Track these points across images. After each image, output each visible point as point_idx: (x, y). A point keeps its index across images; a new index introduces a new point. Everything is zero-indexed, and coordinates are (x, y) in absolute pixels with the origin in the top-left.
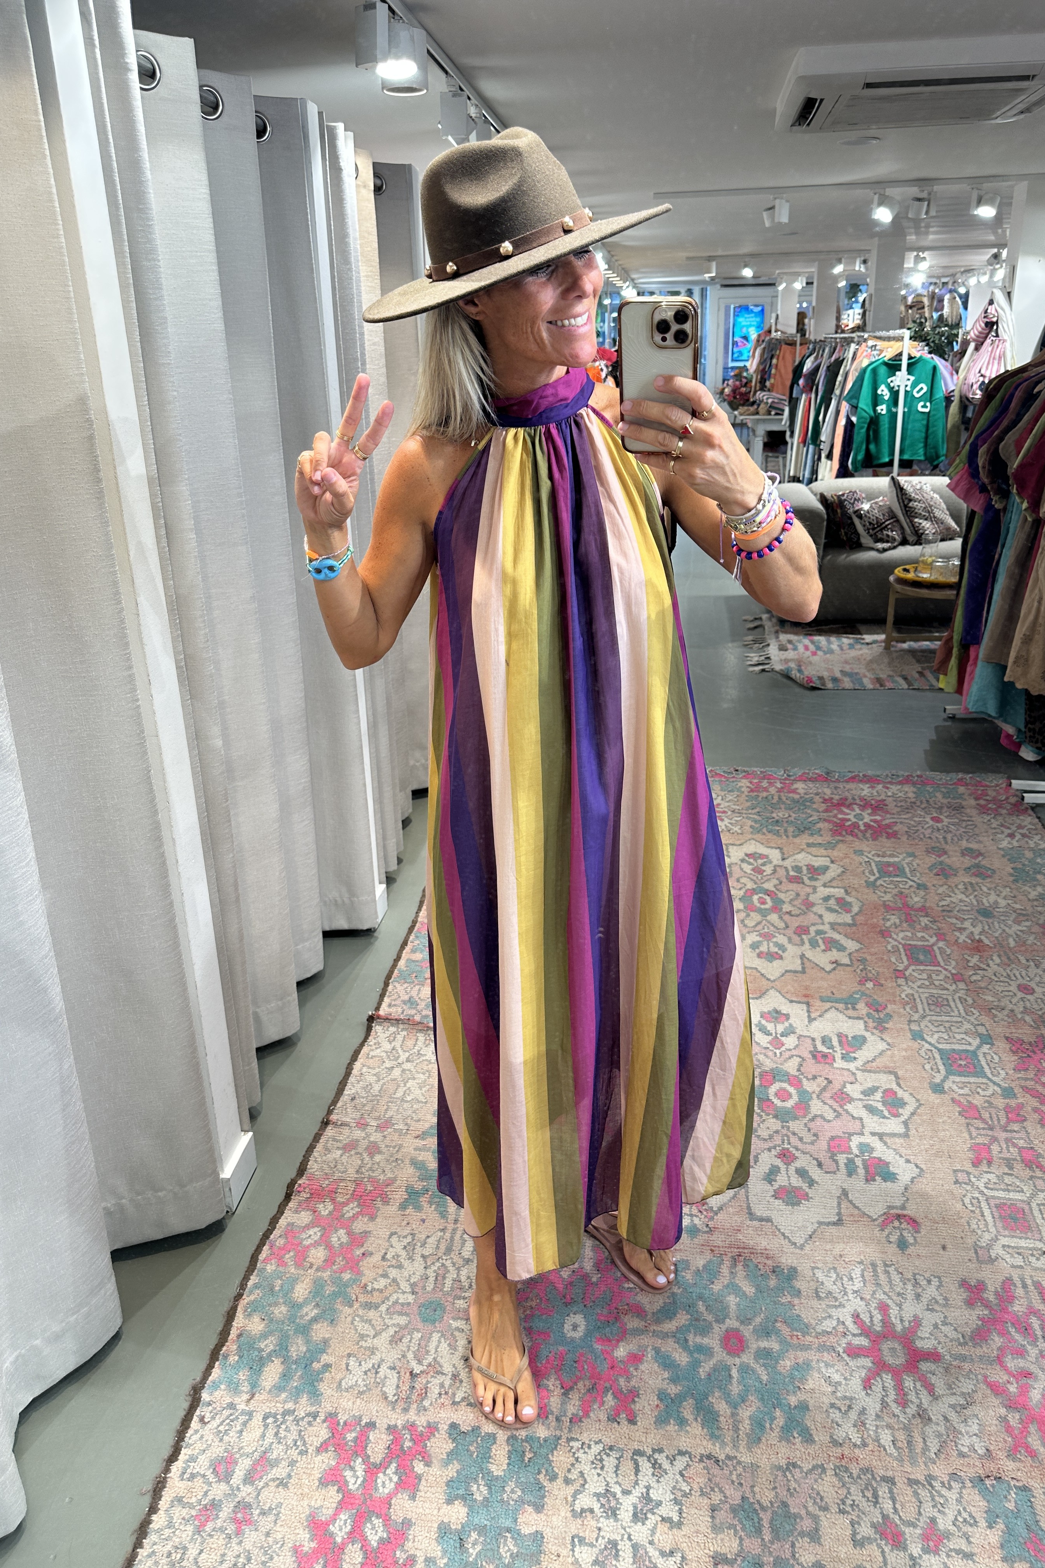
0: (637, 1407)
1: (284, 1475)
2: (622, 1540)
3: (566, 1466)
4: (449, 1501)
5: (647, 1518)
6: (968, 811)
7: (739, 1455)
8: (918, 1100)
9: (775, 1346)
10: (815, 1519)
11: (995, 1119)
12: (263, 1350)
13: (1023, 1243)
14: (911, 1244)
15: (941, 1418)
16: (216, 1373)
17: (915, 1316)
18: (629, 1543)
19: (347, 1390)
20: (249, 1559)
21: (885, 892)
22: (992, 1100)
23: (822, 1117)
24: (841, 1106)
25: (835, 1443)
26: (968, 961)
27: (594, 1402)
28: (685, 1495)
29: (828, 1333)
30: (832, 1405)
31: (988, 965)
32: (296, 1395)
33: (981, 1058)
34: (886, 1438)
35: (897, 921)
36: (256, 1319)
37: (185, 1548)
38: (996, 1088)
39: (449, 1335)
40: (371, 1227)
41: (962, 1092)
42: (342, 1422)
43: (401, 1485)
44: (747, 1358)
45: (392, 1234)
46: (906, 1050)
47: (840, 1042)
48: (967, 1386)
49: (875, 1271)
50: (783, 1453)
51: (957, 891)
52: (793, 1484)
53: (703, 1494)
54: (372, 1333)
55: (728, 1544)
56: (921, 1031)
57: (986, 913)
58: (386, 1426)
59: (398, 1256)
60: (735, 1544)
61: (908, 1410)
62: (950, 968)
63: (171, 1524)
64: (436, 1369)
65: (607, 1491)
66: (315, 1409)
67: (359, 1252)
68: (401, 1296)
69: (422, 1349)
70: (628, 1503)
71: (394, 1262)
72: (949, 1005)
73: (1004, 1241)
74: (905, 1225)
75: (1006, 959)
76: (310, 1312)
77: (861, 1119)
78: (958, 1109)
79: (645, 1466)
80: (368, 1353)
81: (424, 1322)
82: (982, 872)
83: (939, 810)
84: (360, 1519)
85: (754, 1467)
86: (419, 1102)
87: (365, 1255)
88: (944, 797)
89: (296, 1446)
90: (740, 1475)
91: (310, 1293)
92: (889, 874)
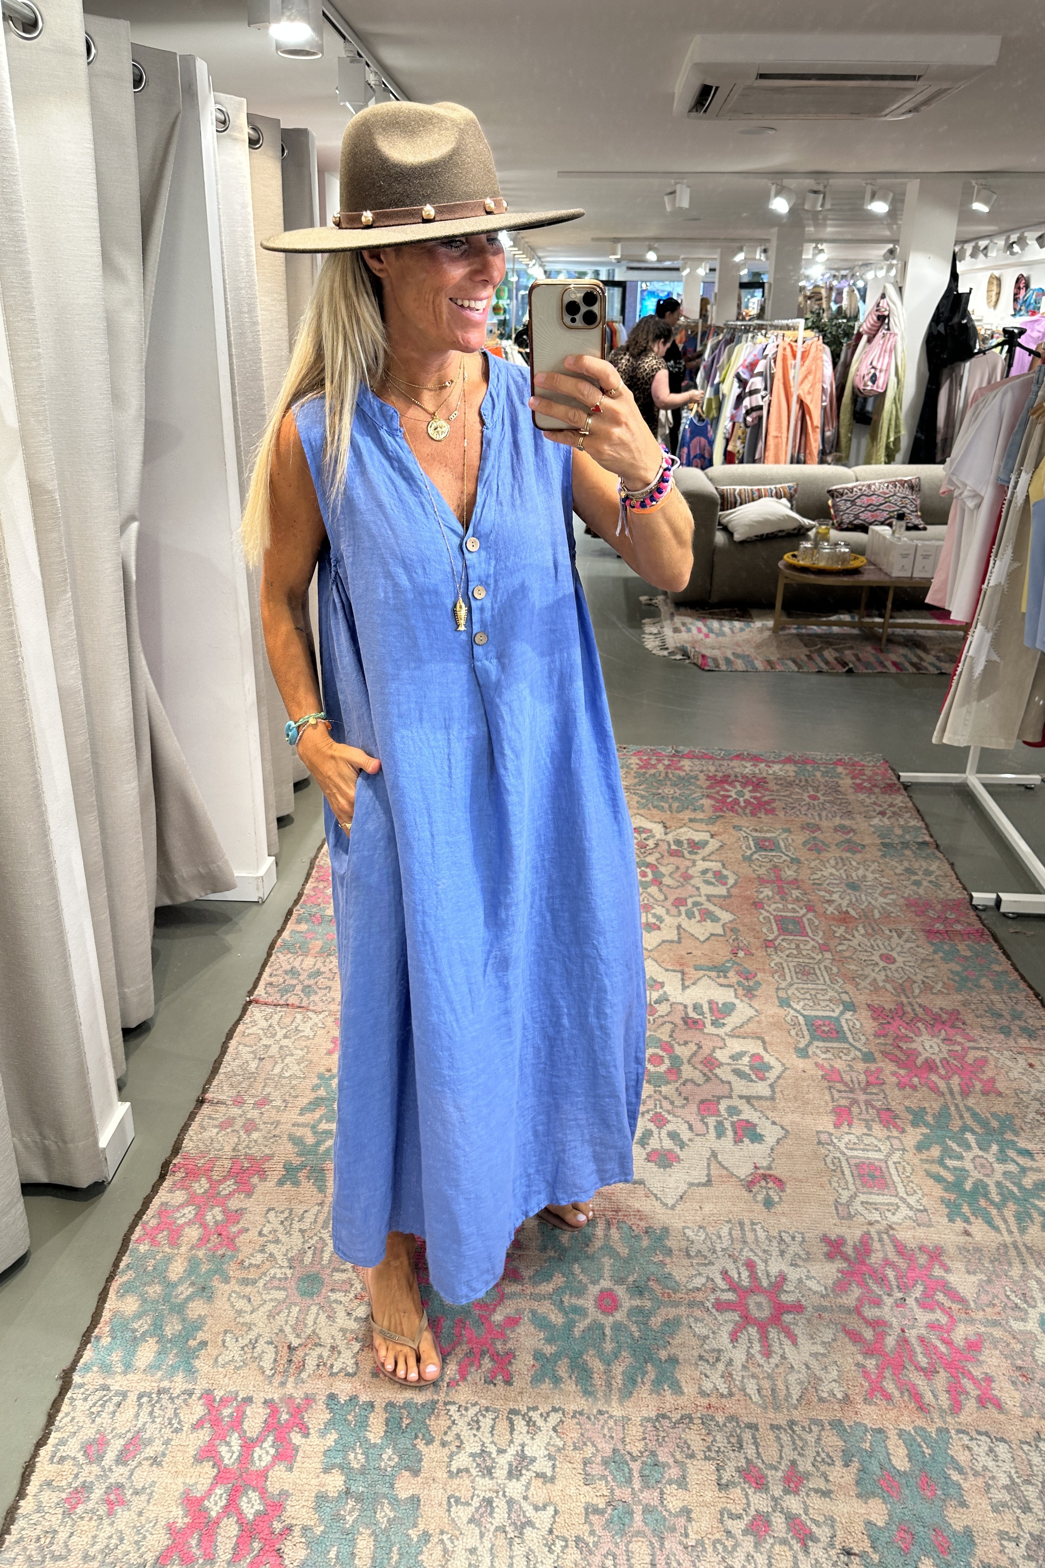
0: (513, 1368)
1: (158, 1453)
2: (497, 1497)
3: (443, 1429)
4: (327, 1470)
5: (521, 1475)
6: (844, 789)
7: (611, 1410)
8: (784, 1065)
9: (648, 1304)
10: (683, 1467)
11: (855, 1082)
12: (136, 1330)
13: (880, 1199)
14: (777, 1203)
15: (805, 1367)
16: (88, 1355)
17: (781, 1272)
18: (503, 1500)
19: (223, 1366)
20: (121, 1540)
21: (760, 866)
22: (853, 1064)
23: (693, 1081)
24: (712, 1071)
25: (703, 1393)
26: (835, 932)
27: (471, 1365)
28: (559, 1450)
29: (698, 1289)
30: (701, 1358)
31: (854, 936)
32: (171, 1373)
33: (844, 1024)
34: (751, 1387)
35: (770, 894)
36: (130, 1299)
37: (55, 1532)
38: (857, 1053)
39: (328, 1308)
40: (248, 1204)
41: (825, 1056)
42: (218, 1398)
43: (278, 1457)
44: (620, 1316)
45: (269, 1210)
46: (773, 1016)
47: (712, 1009)
48: (827, 1335)
49: (742, 1229)
50: (653, 1406)
51: (827, 865)
52: (663, 1435)
53: (575, 1448)
54: (249, 1308)
55: (600, 1494)
56: (788, 998)
57: (854, 886)
58: (263, 1400)
59: (276, 1231)
60: (607, 1493)
61: (772, 1360)
62: (817, 938)
63: (39, 1509)
64: (314, 1341)
65: (483, 1451)
66: (190, 1386)
67: (234, 1229)
68: (278, 1271)
69: (300, 1322)
70: (503, 1461)
71: (271, 1237)
72: (815, 974)
73: (862, 1198)
74: (771, 1185)
75: (870, 931)
76: (185, 1291)
77: (729, 1083)
78: (821, 1073)
79: (520, 1424)
80: (245, 1329)
81: (302, 1296)
82: (853, 848)
83: (816, 788)
84: (236, 1493)
85: (625, 1420)
86: (297, 1078)
87: (241, 1232)
88: (822, 776)
89: (172, 1424)
90: (612, 1428)
91: (185, 1271)
92: (765, 849)
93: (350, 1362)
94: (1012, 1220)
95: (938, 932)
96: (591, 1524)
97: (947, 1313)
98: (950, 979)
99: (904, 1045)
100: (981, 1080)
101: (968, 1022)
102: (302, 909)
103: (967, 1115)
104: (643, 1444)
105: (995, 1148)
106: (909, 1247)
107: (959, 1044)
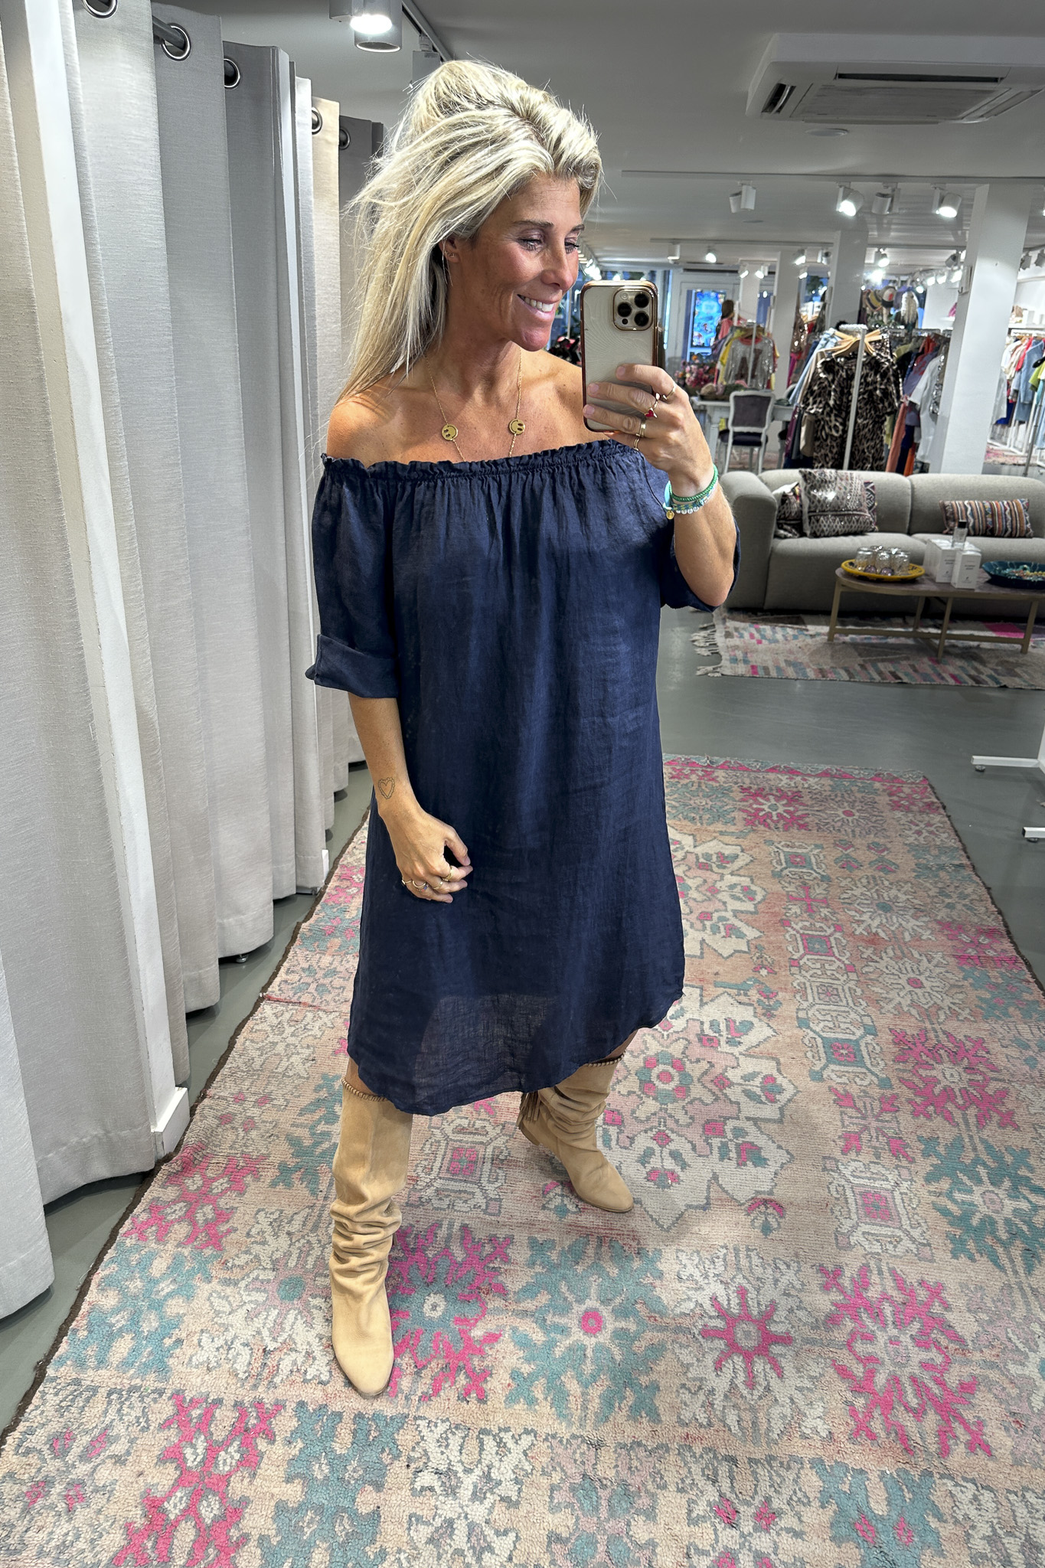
0: (487, 1386)
1: (123, 1451)
2: (457, 1519)
3: (411, 1444)
4: (289, 1480)
5: (485, 1498)
6: (880, 806)
7: (585, 1434)
8: (796, 1087)
9: (633, 1327)
10: (653, 1496)
11: (869, 1108)
12: (114, 1325)
13: (884, 1231)
14: (775, 1229)
15: (788, 1401)
16: (64, 1347)
17: (773, 1301)
18: (464, 1523)
19: (197, 1366)
20: (78, 1537)
21: (790, 883)
22: (868, 1090)
23: (702, 1101)
24: (721, 1090)
25: (682, 1423)
26: (861, 953)
27: (445, 1381)
28: (527, 1475)
29: (686, 1315)
30: (683, 1386)
31: (881, 958)
32: (143, 1371)
33: (863, 1048)
34: (732, 1419)
35: (798, 912)
36: (110, 1293)
37: (14, 1526)
38: (873, 1078)
39: (306, 1311)
40: (238, 1202)
41: (839, 1080)
42: (188, 1398)
43: (243, 1462)
44: (604, 1337)
45: (259, 1211)
46: (790, 1037)
47: (727, 1026)
48: (815, 1370)
49: (737, 1256)
50: (630, 1432)
51: (859, 885)
52: (635, 1463)
53: (544, 1473)
54: (228, 1309)
55: (562, 1522)
56: (807, 1019)
57: (885, 908)
58: (233, 1403)
59: (264, 1232)
60: (571, 1522)
61: (755, 1392)
62: (844, 959)
64: (290, 1346)
65: (449, 1469)
66: (160, 1385)
67: (223, 1228)
68: (261, 1272)
69: (279, 1325)
70: (469, 1482)
71: (258, 1238)
72: (838, 995)
73: (864, 1228)
74: (770, 1210)
75: (899, 953)
76: (166, 1287)
77: (737, 1103)
78: (834, 1097)
79: (490, 1444)
80: (222, 1329)
81: (282, 1299)
82: (886, 867)
83: (852, 804)
84: (196, 1497)
85: (598, 1446)
86: (301, 1077)
87: (229, 1231)
88: (859, 791)
89: (139, 1423)
90: (584, 1453)
91: (168, 1268)
92: (795, 864)
93: (325, 1369)
94: (1019, 1261)
95: (969, 957)
96: (551, 1553)
97: (944, 1353)
98: (976, 1006)
99: (923, 1072)
100: (999, 1112)
101: (992, 1051)
102: (323, 908)
103: (980, 1147)
104: (614, 1471)
105: (1007, 1184)
106: (908, 1281)
107: (981, 1073)
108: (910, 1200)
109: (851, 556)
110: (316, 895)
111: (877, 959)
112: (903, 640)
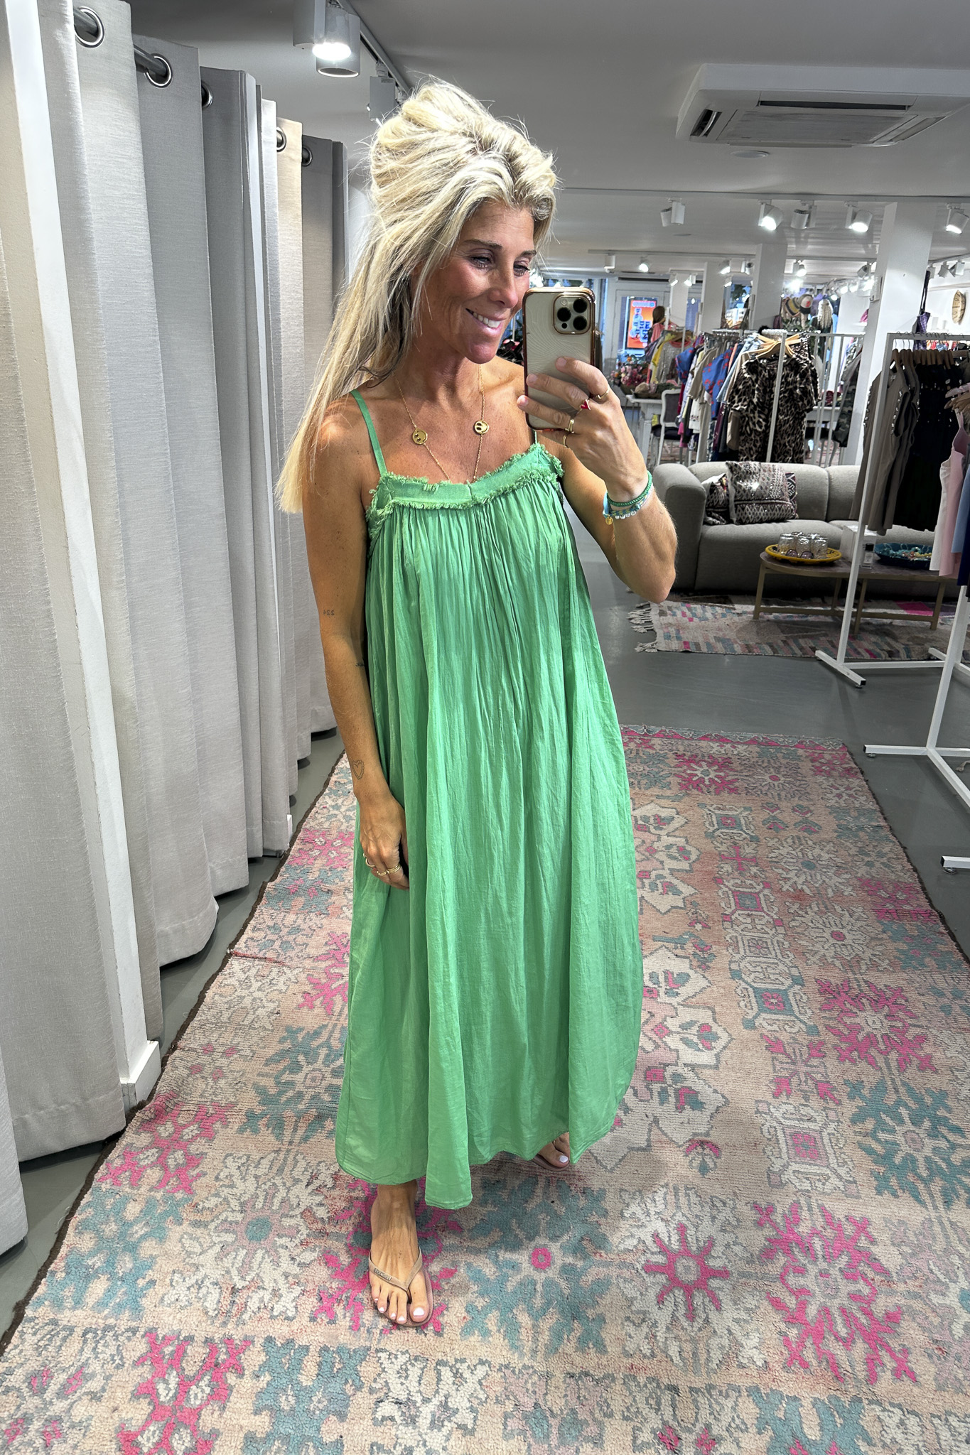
0: (443, 1320)
1: (99, 1388)
2: (417, 1446)
3: (373, 1376)
4: (257, 1411)
5: (443, 1426)
6: (803, 772)
7: (536, 1365)
8: (730, 1035)
9: (580, 1263)
10: (600, 1425)
11: (798, 1054)
12: (90, 1267)
13: (814, 1169)
14: (711, 1169)
15: (727, 1332)
16: (42, 1289)
17: (710, 1237)
18: (423, 1450)
19: (169, 1305)
21: (722, 843)
22: (797, 1036)
24: (661, 1038)
25: (628, 1355)
26: (790, 908)
28: (481, 1403)
29: (630, 1251)
30: (628, 1319)
31: (807, 913)
32: (118, 1311)
33: (791, 997)
34: (673, 1350)
35: (730, 869)
36: (87, 1236)
38: (802, 1026)
39: (273, 1253)
40: (207, 1148)
41: (770, 1028)
42: (161, 1336)
43: (214, 1396)
44: (552, 1273)
45: (227, 1156)
46: (724, 988)
47: (666, 979)
48: (751, 1302)
49: (676, 1195)
50: (576, 1362)
51: (785, 845)
52: (583, 1392)
53: (497, 1401)
54: (198, 1250)
55: (517, 1449)
56: (739, 970)
57: (809, 865)
58: (203, 1340)
59: (232, 1176)
60: (524, 1449)
61: (695, 1324)
62: (772, 914)
64: (257, 1284)
65: (409, 1399)
66: (135, 1324)
67: (194, 1172)
68: (229, 1214)
69: (247, 1264)
70: (427, 1412)
71: (227, 1182)
72: (767, 948)
73: (794, 1167)
74: (708, 1151)
75: (822, 909)
76: (139, 1230)
77: (677, 1051)
78: (766, 1044)
79: (446, 1375)
80: (194, 1269)
81: (250, 1240)
82: (810, 828)
83: (778, 769)
84: (169, 1430)
85: (548, 1376)
86: (266, 1029)
87: (198, 1176)
88: (784, 758)
89: (114, 1361)
90: (535, 1383)
91: (141, 1211)
92: (727, 826)
93: (291, 1306)
94: (938, 1197)
95: (887, 912)
97: (870, 1284)
98: (895, 957)
99: (848, 1020)
100: (918, 1057)
101: (910, 999)
102: (287, 870)
103: (902, 1090)
104: (563, 1400)
105: (927, 1124)
106: (836, 1216)
107: (901, 1020)
108: (838, 1140)
109: (774, 541)
110: (279, 858)
111: (803, 914)
112: (822, 618)
